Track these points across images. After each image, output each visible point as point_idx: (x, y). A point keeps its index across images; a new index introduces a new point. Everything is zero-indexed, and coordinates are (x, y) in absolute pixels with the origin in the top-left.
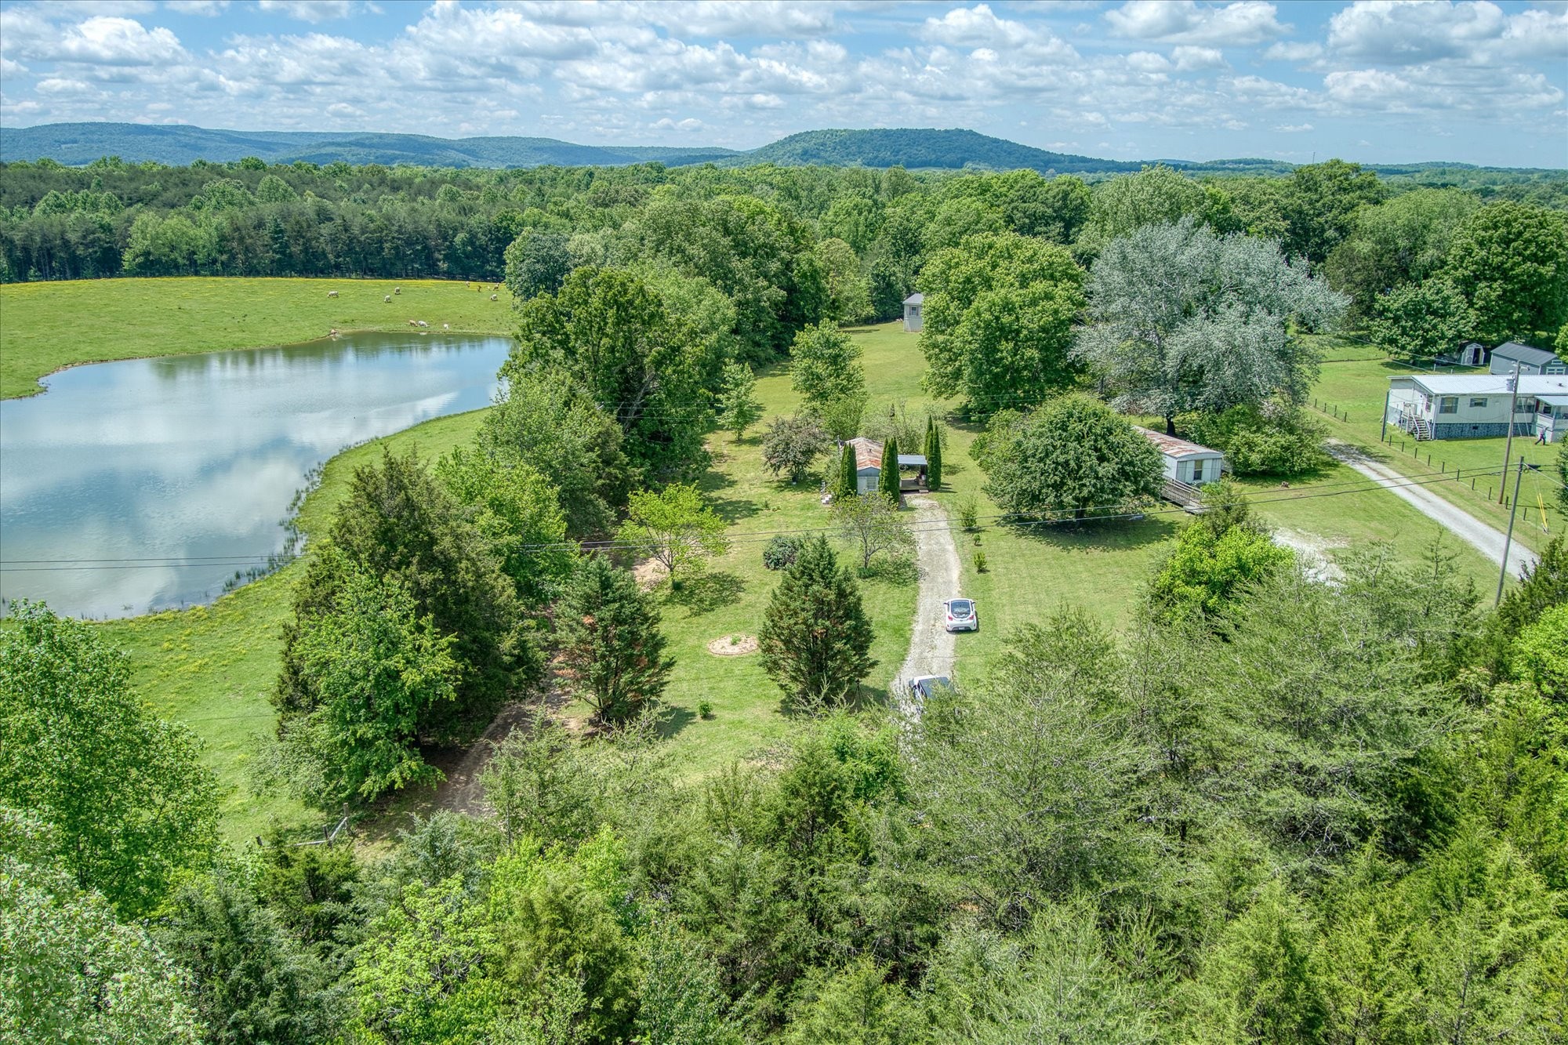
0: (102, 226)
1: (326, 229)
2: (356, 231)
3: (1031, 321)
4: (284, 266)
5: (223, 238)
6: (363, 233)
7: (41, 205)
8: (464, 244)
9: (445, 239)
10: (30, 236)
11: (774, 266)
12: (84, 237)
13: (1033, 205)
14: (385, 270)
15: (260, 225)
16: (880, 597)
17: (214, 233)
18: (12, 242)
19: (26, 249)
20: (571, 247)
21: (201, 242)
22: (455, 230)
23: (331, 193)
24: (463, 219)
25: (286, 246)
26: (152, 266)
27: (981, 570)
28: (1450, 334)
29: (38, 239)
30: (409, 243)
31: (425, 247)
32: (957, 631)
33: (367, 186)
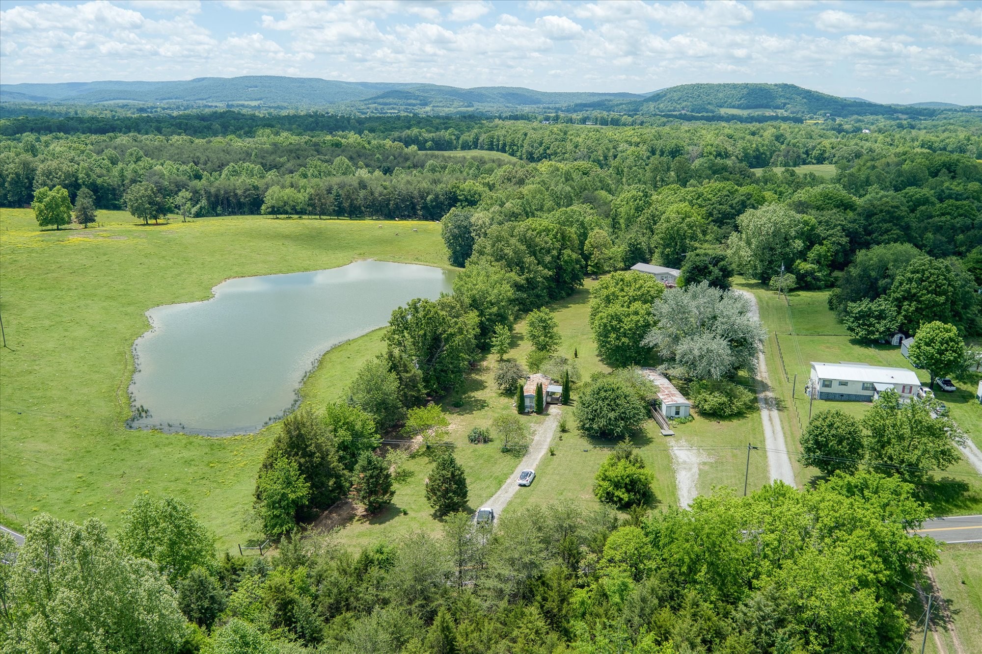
0: (253, 186)
1: (362, 193)
2: (377, 195)
3: (628, 324)
4: (339, 212)
5: (310, 199)
6: (380, 196)
7: (225, 172)
8: (432, 201)
9: (422, 198)
10: (219, 190)
11: (548, 259)
12: (244, 192)
13: (724, 207)
14: (390, 216)
15: (329, 191)
16: (504, 463)
17: (307, 196)
18: (210, 193)
19: (217, 196)
20: (473, 220)
21: (300, 201)
22: (428, 194)
23: (372, 163)
24: (433, 187)
25: (341, 203)
26: (275, 211)
27: (553, 455)
28: (882, 329)
29: (222, 192)
30: (403, 200)
31: (412, 203)
32: (520, 485)
33: (392, 157)
